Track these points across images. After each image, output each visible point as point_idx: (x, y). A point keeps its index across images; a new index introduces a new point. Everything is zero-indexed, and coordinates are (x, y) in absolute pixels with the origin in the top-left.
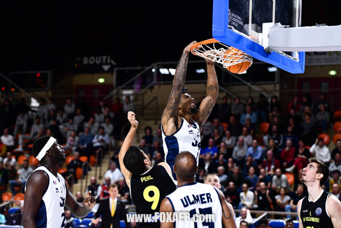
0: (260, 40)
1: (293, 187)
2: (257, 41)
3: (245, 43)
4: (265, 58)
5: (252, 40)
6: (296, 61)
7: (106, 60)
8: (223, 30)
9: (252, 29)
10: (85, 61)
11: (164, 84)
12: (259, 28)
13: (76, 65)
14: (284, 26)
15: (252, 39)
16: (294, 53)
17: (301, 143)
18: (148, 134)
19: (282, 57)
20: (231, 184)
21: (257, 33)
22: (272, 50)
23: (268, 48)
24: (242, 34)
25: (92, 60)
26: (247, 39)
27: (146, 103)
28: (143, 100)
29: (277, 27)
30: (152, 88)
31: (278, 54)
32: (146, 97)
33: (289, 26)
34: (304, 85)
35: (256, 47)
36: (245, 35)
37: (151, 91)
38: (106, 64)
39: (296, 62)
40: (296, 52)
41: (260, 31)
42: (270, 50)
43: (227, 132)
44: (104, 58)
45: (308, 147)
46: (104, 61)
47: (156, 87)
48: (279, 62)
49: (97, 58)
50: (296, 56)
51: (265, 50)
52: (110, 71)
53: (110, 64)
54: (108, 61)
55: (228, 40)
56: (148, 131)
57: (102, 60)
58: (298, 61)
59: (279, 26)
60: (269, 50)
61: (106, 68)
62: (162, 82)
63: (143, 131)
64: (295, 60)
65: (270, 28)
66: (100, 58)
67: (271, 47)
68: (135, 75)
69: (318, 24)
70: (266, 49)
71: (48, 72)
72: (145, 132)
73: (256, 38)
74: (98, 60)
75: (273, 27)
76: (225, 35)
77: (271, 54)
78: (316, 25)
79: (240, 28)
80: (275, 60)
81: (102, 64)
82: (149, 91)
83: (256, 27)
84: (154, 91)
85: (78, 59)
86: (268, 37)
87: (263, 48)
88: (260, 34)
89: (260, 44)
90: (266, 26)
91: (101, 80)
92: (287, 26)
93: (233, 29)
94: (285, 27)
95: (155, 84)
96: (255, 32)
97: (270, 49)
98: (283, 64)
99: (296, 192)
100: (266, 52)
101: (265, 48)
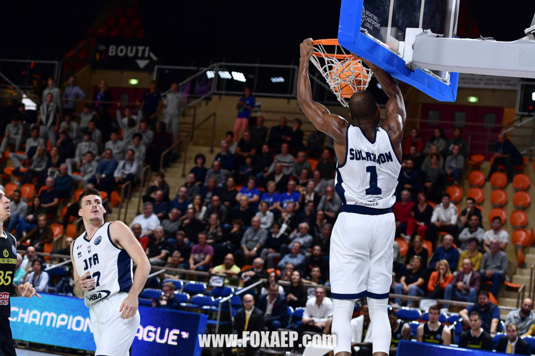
0: (401, 51)
1: (405, 259)
2: (396, 52)
3: (381, 53)
4: (405, 77)
5: (390, 51)
6: (446, 83)
7: (144, 51)
8: (354, 34)
9: (391, 35)
10: (112, 51)
11: (226, 95)
12: (400, 34)
13: (98, 57)
14: (436, 35)
15: (391, 49)
16: (444, 73)
17: (422, 197)
18: (199, 166)
19: (429, 76)
20: (317, 248)
21: (397, 41)
22: (417, 66)
23: (411, 63)
24: (378, 41)
25: (122, 51)
26: (384, 49)
27: (199, 120)
28: (194, 116)
29: (425, 35)
30: (208, 99)
31: (423, 73)
32: (199, 111)
33: (443, 35)
34: (431, 113)
35: (396, 61)
36: (381, 43)
37: (207, 104)
38: (143, 58)
39: (447, 85)
40: (447, 73)
41: (402, 38)
42: (413, 66)
43: (316, 173)
44: (141, 48)
45: (431, 204)
46: (140, 54)
47: (215, 98)
48: (424, 84)
49: (129, 48)
50: (447, 77)
51: (407, 66)
52: (149, 69)
53: (149, 58)
54: (146, 55)
55: (360, 48)
56: (199, 161)
57: (137, 51)
58: (448, 84)
59: (429, 34)
60: (411, 66)
61: (142, 63)
62: (224, 92)
63: (193, 161)
64: (444, 82)
65: (416, 36)
66: (134, 48)
67: (415, 61)
68: (185, 79)
69: (483, 37)
70: (408, 64)
71: (56, 62)
72: (196, 162)
73: (395, 48)
74: (131, 52)
75: (420, 35)
76: (356, 42)
77: (413, 71)
78: (480, 37)
79: (376, 33)
80: (418, 81)
81: (136, 57)
82: (204, 103)
83: (397, 32)
84: (211, 103)
85: (103, 48)
86: (413, 48)
87: (405, 62)
88: (401, 43)
89: (401, 56)
90: (411, 33)
91: (134, 82)
92: (440, 35)
93: (366, 33)
94: (438, 36)
95: (214, 94)
96: (395, 39)
97: (413, 64)
98: (429, 87)
99: (408, 267)
100: (407, 68)
101: (406, 63)
